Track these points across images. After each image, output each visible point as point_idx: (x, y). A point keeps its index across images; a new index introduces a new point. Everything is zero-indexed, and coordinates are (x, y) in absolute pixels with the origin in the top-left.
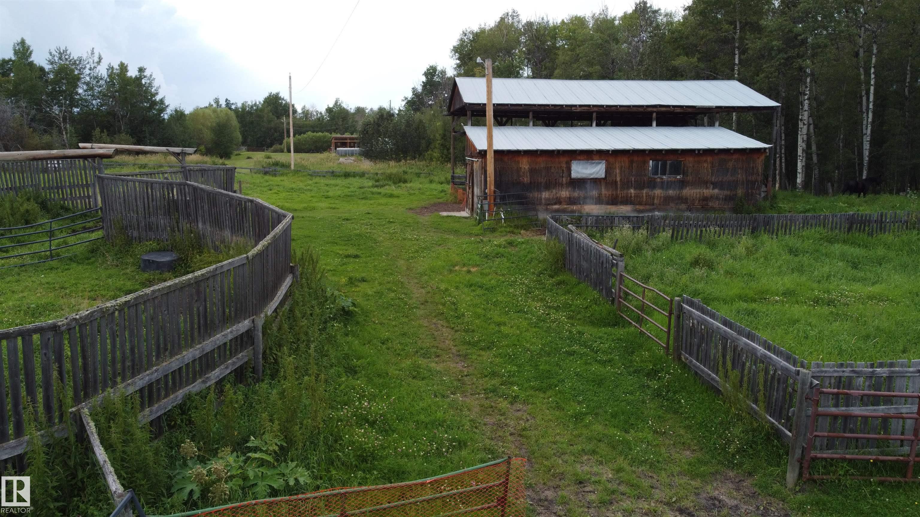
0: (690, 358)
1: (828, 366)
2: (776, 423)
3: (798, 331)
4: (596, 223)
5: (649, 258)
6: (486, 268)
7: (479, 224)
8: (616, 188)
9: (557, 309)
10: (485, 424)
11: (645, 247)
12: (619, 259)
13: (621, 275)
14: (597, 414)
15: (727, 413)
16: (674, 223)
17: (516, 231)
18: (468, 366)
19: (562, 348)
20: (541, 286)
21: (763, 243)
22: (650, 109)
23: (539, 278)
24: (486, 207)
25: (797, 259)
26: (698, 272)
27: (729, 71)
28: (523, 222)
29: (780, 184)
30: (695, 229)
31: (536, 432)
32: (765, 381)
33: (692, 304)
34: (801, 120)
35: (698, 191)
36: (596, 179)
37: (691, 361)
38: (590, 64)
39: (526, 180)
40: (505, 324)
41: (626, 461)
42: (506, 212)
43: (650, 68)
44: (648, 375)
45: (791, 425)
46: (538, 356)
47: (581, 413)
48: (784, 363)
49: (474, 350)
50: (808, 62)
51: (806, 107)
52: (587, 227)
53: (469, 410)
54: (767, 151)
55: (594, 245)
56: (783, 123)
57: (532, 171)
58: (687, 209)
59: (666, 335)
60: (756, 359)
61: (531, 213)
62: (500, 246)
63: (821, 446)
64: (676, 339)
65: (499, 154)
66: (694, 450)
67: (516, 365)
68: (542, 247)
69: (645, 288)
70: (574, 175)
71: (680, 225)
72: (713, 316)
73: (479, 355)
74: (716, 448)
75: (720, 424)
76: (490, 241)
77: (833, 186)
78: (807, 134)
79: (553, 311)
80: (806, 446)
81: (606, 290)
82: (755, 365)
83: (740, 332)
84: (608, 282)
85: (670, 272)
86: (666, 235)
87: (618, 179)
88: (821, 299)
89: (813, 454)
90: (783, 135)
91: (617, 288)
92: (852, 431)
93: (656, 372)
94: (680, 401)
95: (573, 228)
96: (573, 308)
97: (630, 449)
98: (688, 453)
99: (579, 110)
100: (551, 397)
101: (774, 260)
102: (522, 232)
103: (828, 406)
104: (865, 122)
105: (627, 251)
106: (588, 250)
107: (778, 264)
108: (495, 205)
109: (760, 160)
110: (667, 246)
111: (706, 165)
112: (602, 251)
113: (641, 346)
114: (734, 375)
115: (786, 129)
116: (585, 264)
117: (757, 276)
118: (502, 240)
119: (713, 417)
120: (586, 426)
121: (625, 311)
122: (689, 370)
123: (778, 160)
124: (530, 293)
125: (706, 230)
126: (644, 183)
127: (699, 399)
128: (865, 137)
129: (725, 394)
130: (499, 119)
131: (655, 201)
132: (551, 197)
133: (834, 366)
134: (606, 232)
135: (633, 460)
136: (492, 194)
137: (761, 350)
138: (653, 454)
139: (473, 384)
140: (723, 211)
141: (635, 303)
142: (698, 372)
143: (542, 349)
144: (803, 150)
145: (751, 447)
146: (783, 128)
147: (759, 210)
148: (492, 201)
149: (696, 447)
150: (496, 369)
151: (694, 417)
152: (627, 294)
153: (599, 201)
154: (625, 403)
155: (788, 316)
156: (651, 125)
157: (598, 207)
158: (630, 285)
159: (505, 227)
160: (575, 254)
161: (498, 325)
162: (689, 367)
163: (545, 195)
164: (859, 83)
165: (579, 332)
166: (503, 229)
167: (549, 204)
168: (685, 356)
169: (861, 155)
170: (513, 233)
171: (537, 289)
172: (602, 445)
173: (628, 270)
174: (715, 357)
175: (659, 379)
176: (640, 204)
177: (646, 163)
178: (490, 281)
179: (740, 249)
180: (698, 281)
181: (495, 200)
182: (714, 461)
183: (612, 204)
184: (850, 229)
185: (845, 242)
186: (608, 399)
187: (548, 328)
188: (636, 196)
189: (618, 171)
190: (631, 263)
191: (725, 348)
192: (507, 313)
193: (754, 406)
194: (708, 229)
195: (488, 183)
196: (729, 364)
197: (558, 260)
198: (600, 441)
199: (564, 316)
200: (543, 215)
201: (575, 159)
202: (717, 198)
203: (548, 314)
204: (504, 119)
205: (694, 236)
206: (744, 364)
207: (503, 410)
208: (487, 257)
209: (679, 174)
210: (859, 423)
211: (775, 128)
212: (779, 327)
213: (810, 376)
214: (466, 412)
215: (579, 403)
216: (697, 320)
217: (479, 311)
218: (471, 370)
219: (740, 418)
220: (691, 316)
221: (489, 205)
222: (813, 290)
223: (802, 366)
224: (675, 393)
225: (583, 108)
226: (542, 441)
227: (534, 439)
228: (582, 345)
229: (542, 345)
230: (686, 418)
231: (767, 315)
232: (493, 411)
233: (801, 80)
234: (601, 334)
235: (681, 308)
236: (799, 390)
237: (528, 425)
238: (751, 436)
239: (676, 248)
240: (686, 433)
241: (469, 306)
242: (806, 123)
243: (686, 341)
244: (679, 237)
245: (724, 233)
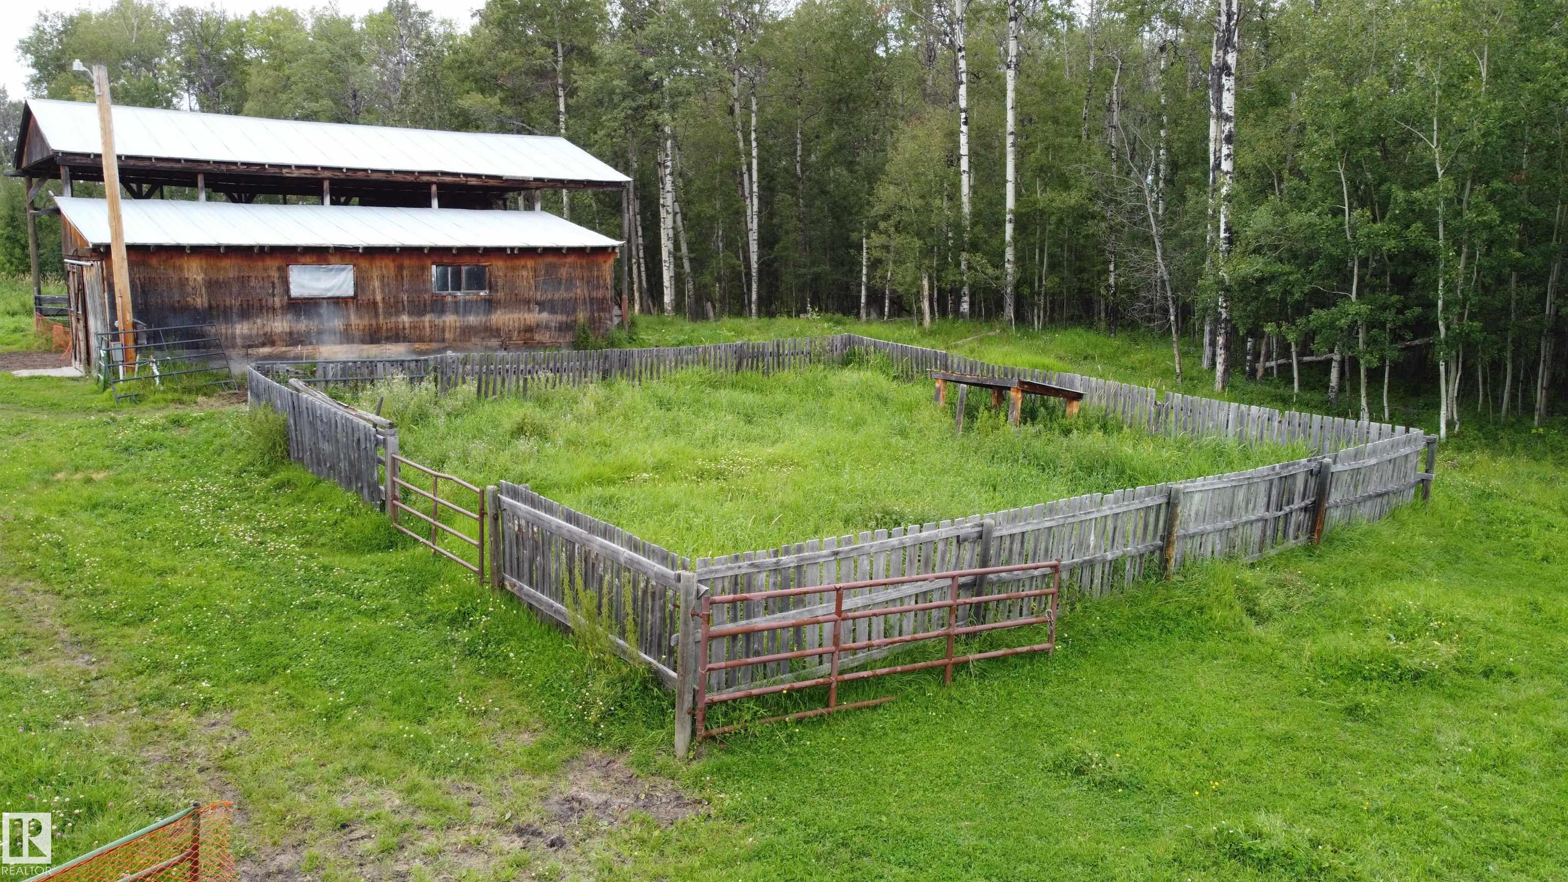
0: (519, 583)
1: (719, 562)
2: (654, 662)
3: (678, 520)
4: (343, 374)
5: (443, 429)
6: (127, 470)
7: (105, 388)
8: (377, 315)
9: (280, 531)
10: (144, 763)
11: (433, 411)
12: (389, 431)
13: (394, 459)
14: (366, 704)
15: (582, 661)
16: (481, 370)
17: (185, 397)
18: (99, 661)
19: (293, 599)
20: (245, 494)
21: (620, 394)
22: (425, 178)
23: (240, 481)
24: (118, 356)
25: (670, 415)
26: (523, 445)
27: (551, 124)
28: (201, 381)
29: (641, 305)
30: (514, 378)
31: (253, 757)
32: (635, 601)
33: (515, 494)
34: (663, 206)
35: (516, 316)
36: (338, 298)
37: (521, 589)
38: (312, 94)
39: (201, 301)
40: (174, 571)
41: (424, 772)
42: (163, 363)
43: (422, 110)
44: (453, 622)
45: (676, 662)
46: (247, 620)
47: (338, 707)
48: (659, 567)
49: (111, 629)
50: (667, 116)
51: (669, 186)
52: (327, 382)
53: (107, 742)
54: (617, 250)
55: (341, 411)
56: (637, 210)
57: (212, 285)
58: (501, 346)
59: (477, 552)
60: (619, 568)
61: (215, 365)
62: (154, 428)
63: (719, 684)
64: (495, 556)
65: (137, 252)
66: (535, 730)
67: (205, 644)
68: (241, 424)
69: (437, 477)
70: (295, 292)
71: (489, 372)
72: (549, 509)
73: (123, 637)
74: (569, 720)
75: (572, 680)
76: (131, 420)
77: (714, 307)
78: (673, 228)
79: (270, 536)
80: (697, 688)
81: (369, 487)
82: (618, 577)
83: (592, 529)
84: (372, 475)
85: (478, 449)
86: (469, 388)
87: (379, 298)
88: (707, 471)
89: (709, 697)
90: (640, 229)
91: (389, 483)
92: (757, 653)
93: (465, 615)
94: (507, 656)
95: (300, 384)
96: (310, 526)
97: (429, 750)
98: (526, 736)
99: (296, 174)
100: (277, 689)
101: (638, 419)
102: (200, 399)
103: (723, 623)
104: (749, 212)
105: (402, 420)
106: (331, 423)
107: (645, 424)
108: (137, 350)
109: (608, 265)
110: (470, 407)
111: (525, 273)
112: (356, 420)
113: (437, 576)
114: (587, 597)
115: (643, 220)
116: (326, 447)
117: (614, 444)
118: (158, 417)
119: (561, 671)
120: (347, 728)
121: (407, 522)
122: (519, 603)
123: (635, 267)
124: (223, 509)
125: (533, 378)
126: (425, 305)
127: (537, 647)
128: (750, 234)
129: (576, 631)
130: (134, 186)
131: (447, 336)
132: (254, 332)
133: (726, 561)
134: (363, 390)
135: (435, 768)
136: (131, 329)
137: (625, 553)
138: (469, 749)
139: (113, 691)
140: (558, 348)
141: (423, 506)
142: (534, 603)
143: (253, 607)
144: (670, 253)
145: (621, 706)
146: (638, 217)
147: (612, 344)
148: (131, 343)
149: (537, 725)
150: (161, 656)
151: (531, 678)
152: (407, 492)
153: (347, 337)
154: (415, 675)
155: (661, 500)
156: (429, 205)
157: (345, 347)
158: (412, 474)
159: (164, 392)
160: (307, 430)
161: (160, 575)
162: (519, 598)
163: (241, 329)
164: (737, 153)
165: (324, 568)
166: (158, 396)
167: (250, 346)
168: (510, 581)
169: (747, 259)
170: (181, 402)
171: (237, 499)
172: (379, 754)
173: (405, 452)
174: (557, 575)
175: (471, 625)
176: (421, 340)
177: (424, 269)
178: (136, 493)
179: (587, 405)
180: (524, 460)
181: (136, 341)
182: (567, 741)
183: (372, 343)
184: (739, 366)
185: (733, 385)
186: (385, 675)
187: (263, 567)
188: (414, 327)
189: (377, 284)
190: (410, 439)
191: (571, 559)
192: (177, 551)
193: (621, 642)
194: (535, 376)
195: (119, 308)
196: (579, 582)
197: (275, 444)
198: (374, 747)
199: (294, 542)
200: (241, 367)
201: (296, 262)
202: (547, 327)
203: (261, 543)
204: (145, 188)
205: (514, 389)
206: (601, 579)
207: (181, 731)
208: (127, 450)
209: (483, 289)
210: (765, 640)
211: (627, 215)
212: (651, 518)
213: (695, 580)
214: (99, 746)
215: (332, 689)
216: (525, 518)
217: (117, 552)
218: (106, 667)
219: (601, 664)
220: (515, 515)
221: (125, 351)
222: (694, 459)
223: (685, 568)
224: (499, 643)
225: (304, 171)
226: (264, 770)
227: (248, 770)
228: (331, 590)
229: (253, 598)
230: (519, 682)
231: (632, 502)
232: (160, 736)
233: (658, 144)
234: (364, 566)
235: (497, 503)
236: (682, 605)
237: (233, 747)
238: (619, 690)
239: (487, 409)
240: (521, 705)
241: (95, 545)
242: (670, 210)
243: (511, 555)
244: (490, 393)
245: (560, 381)
